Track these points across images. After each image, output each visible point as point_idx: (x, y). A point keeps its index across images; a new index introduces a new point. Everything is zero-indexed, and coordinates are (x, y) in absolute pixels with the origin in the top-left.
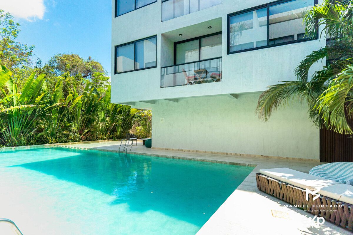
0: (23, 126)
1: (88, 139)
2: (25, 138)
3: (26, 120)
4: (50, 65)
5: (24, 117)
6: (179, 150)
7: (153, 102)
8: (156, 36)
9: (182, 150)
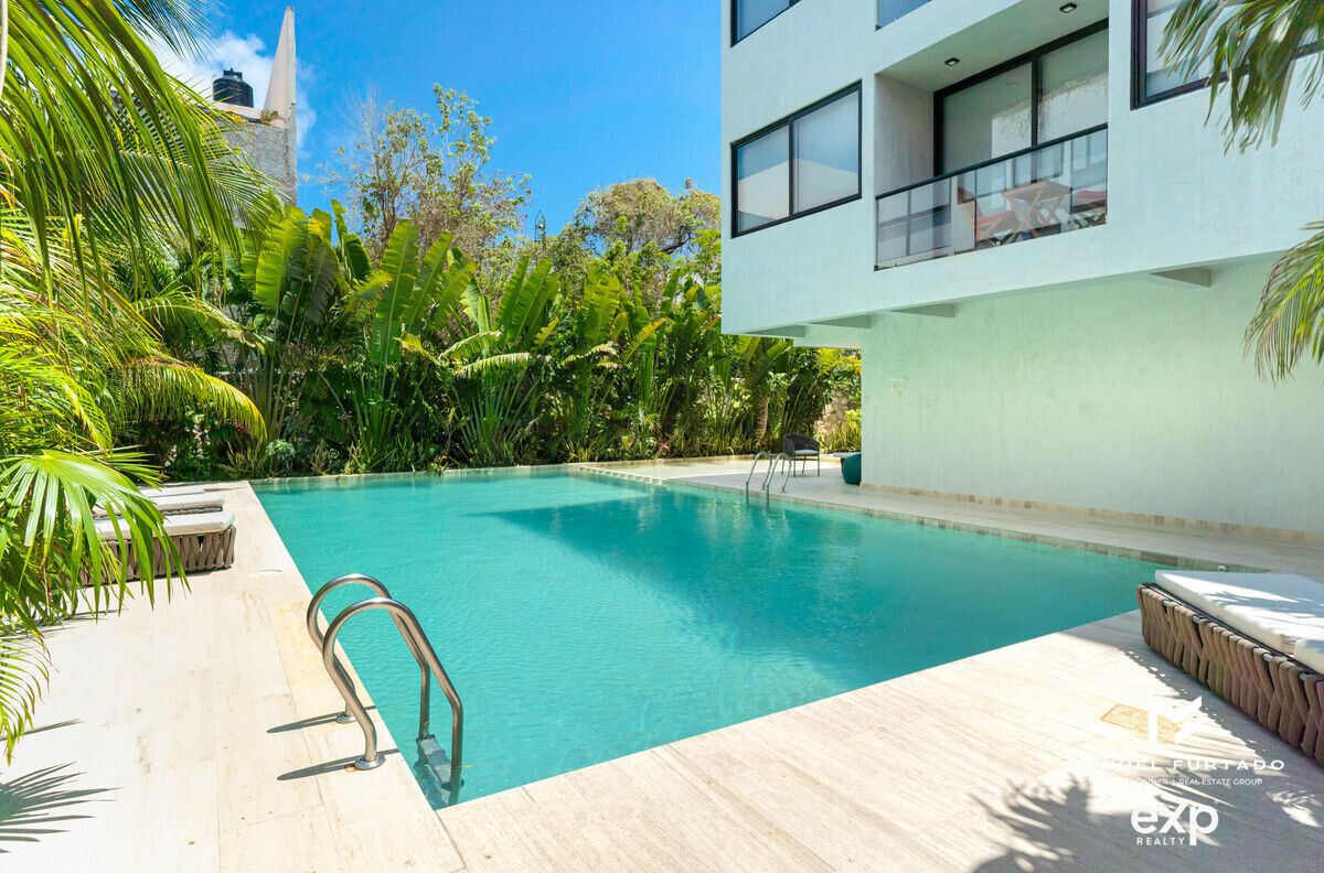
0: (505, 411)
1: (675, 454)
2: (511, 445)
3: (511, 392)
4: (577, 224)
5: (506, 385)
6: (958, 497)
7: (865, 321)
8: (856, 86)
9: (972, 499)
